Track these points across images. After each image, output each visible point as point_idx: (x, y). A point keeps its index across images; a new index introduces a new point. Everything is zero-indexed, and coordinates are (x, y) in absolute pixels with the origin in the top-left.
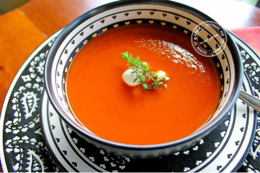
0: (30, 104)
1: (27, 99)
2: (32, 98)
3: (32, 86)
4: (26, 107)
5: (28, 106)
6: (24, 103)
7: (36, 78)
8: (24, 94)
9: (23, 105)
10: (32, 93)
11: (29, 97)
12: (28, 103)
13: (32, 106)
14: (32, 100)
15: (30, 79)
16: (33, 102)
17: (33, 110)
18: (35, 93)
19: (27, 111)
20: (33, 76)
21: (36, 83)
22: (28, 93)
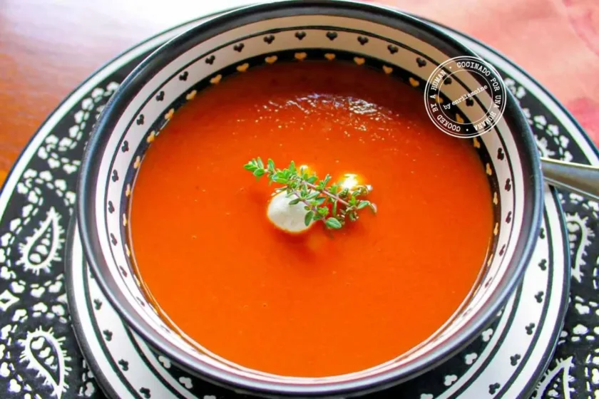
0: (49, 361)
1: (35, 353)
2: (47, 344)
3: (30, 313)
4: (43, 372)
5: (47, 367)
6: (34, 365)
7: (28, 289)
8: (22, 342)
9: (35, 372)
10: (39, 332)
11: (38, 345)
12: (42, 361)
13: (56, 362)
14: (48, 350)
15: (15, 300)
16: (54, 353)
17: (64, 370)
18: (46, 329)
19: (50, 381)
20: (18, 288)
21: (36, 301)
22: (30, 336)
